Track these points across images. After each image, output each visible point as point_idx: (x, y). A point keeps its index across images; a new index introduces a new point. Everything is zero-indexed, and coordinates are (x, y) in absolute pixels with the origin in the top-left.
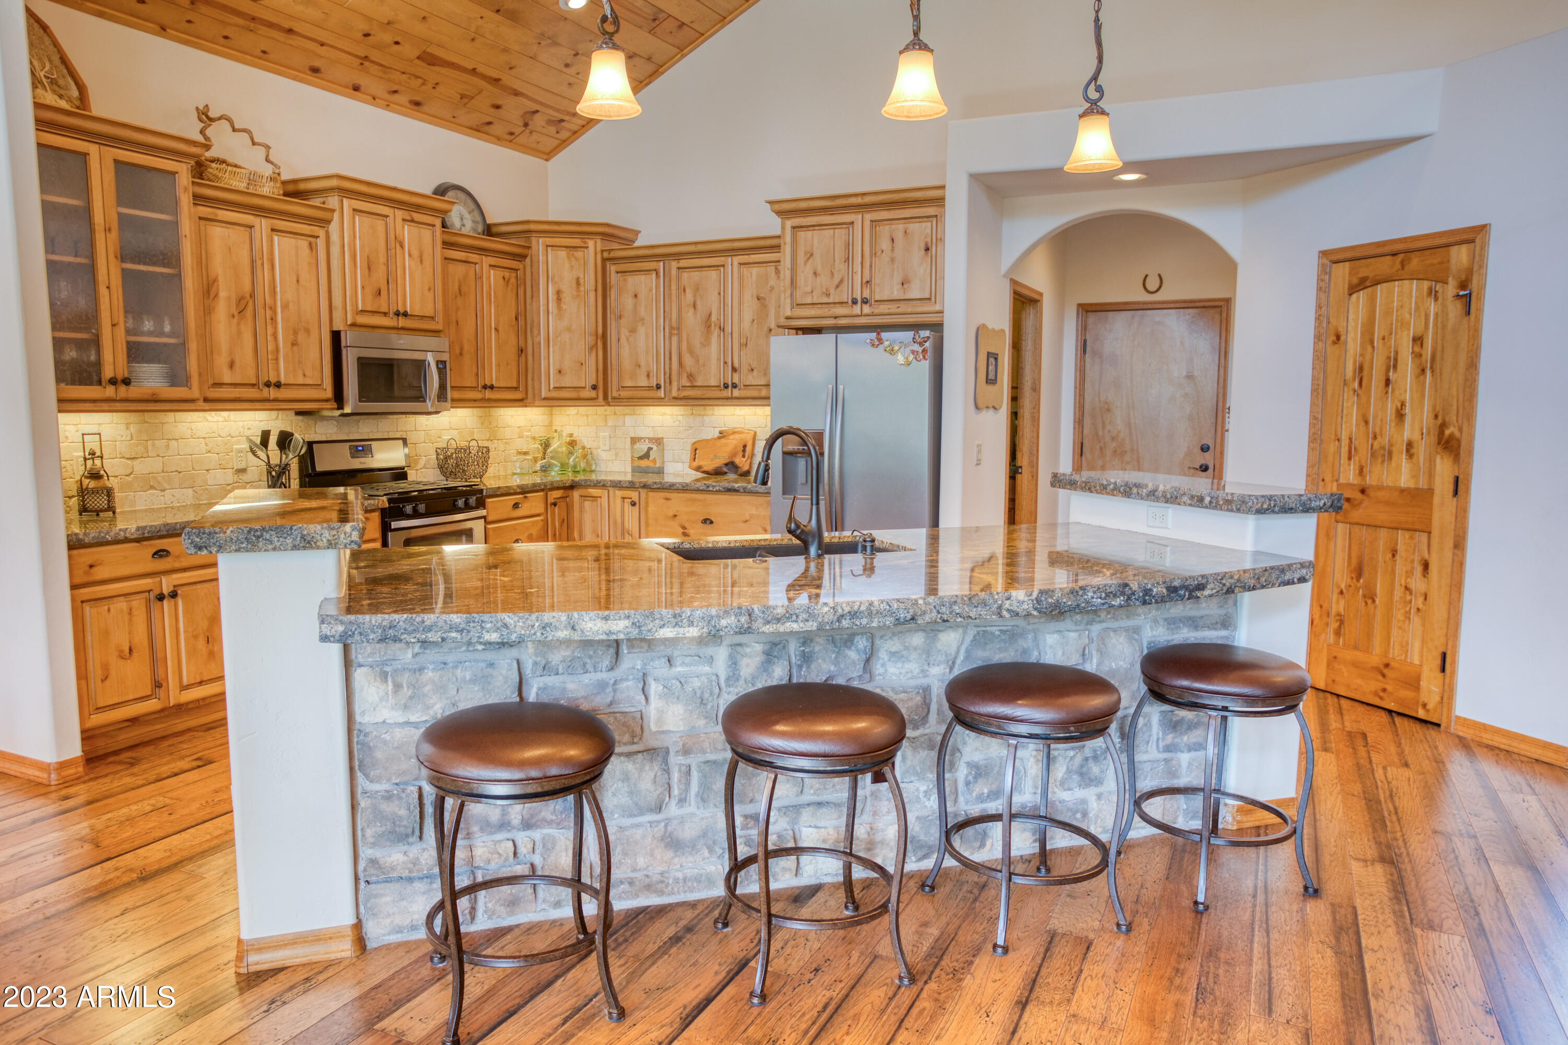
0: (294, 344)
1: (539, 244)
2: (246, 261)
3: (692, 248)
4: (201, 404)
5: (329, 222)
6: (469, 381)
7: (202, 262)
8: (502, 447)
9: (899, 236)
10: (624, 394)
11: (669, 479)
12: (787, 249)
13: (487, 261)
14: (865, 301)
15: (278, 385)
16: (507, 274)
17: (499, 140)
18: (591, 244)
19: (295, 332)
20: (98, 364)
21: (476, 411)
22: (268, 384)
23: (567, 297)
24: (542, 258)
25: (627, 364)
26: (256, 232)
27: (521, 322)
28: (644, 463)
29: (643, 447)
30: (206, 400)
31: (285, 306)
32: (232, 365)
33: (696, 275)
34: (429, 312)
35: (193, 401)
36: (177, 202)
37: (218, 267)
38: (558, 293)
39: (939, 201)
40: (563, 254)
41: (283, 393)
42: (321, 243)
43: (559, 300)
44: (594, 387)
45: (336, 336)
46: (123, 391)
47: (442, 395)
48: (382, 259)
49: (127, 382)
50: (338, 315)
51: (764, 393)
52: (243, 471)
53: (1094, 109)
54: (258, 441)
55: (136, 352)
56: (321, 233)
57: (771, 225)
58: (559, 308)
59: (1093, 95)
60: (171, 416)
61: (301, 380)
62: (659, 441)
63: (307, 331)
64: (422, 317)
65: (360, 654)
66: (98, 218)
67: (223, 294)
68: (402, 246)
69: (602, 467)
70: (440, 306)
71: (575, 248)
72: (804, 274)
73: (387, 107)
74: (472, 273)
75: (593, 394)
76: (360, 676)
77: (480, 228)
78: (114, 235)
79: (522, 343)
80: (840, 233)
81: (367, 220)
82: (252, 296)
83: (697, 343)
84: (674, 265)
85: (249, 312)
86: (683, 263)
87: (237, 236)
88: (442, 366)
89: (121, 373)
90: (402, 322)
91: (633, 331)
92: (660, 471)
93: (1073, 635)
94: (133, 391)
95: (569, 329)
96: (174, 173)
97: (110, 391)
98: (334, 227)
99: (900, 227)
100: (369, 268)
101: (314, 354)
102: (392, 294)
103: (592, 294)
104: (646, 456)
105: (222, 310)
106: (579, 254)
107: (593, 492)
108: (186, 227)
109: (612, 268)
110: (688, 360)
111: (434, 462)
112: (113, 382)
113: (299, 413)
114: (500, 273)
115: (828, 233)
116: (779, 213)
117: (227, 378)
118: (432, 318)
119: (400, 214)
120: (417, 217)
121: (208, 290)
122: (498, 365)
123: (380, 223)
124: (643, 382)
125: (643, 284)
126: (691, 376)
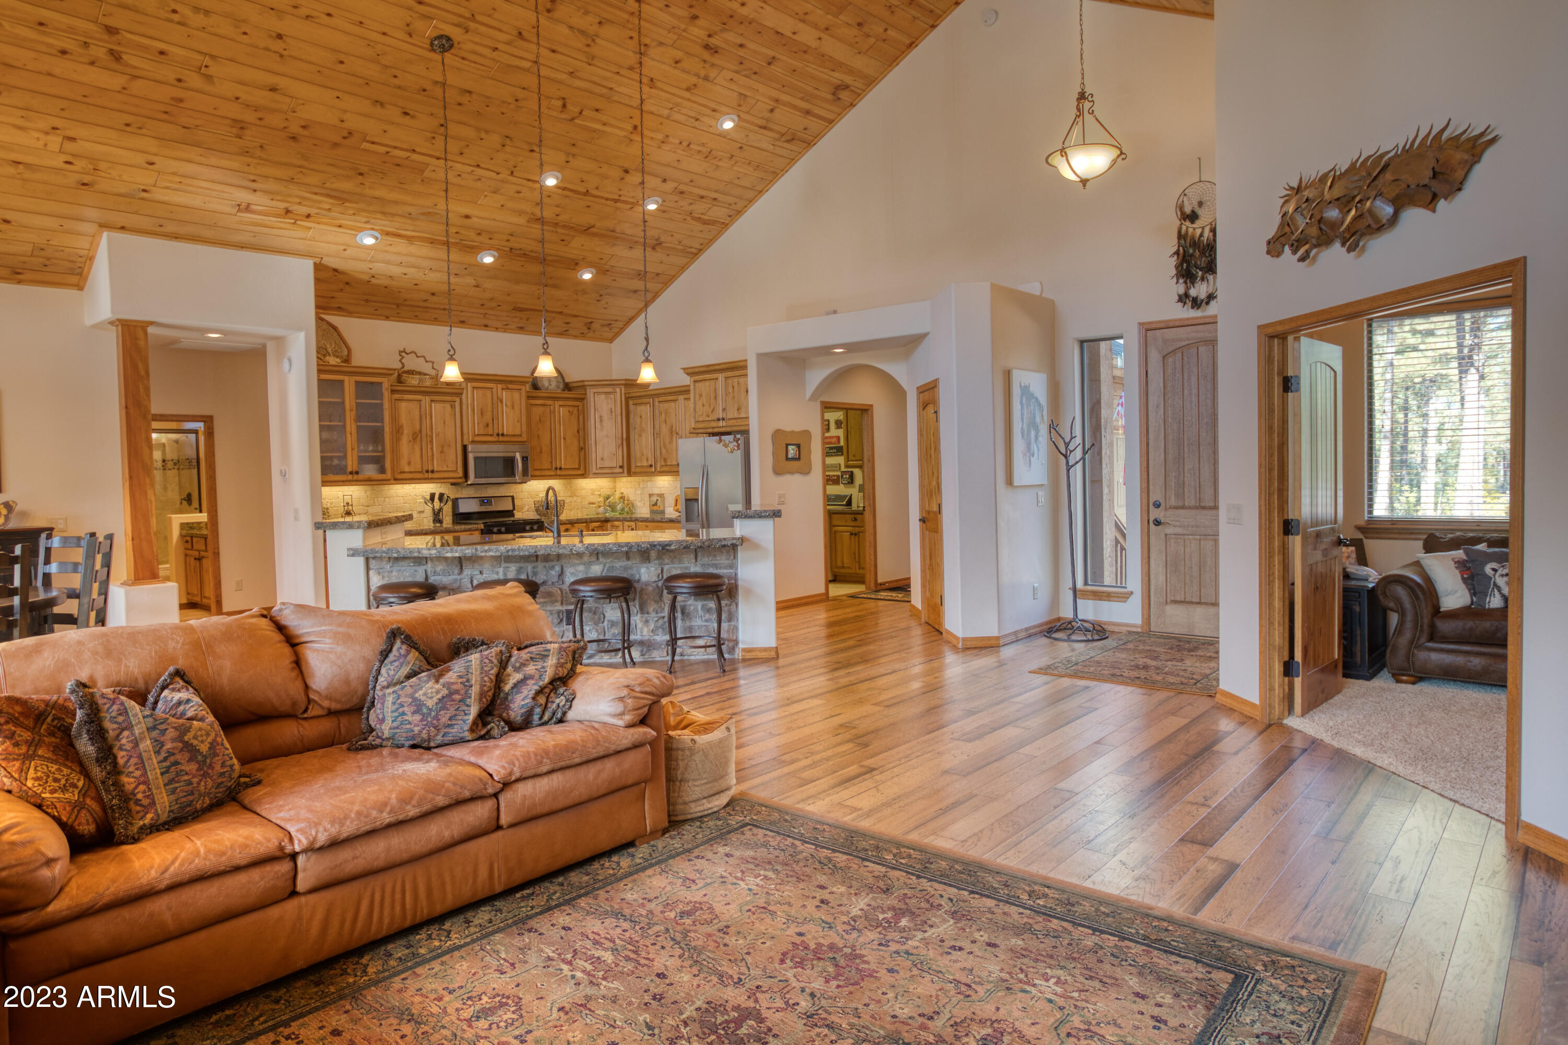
0: (442, 452)
1: (590, 392)
2: (417, 417)
3: (663, 391)
4: (392, 481)
5: (462, 394)
6: (547, 466)
7: (395, 419)
8: (579, 500)
9: (736, 385)
10: (638, 470)
11: (667, 516)
12: (692, 392)
13: (557, 403)
14: (723, 419)
15: (433, 472)
16: (571, 409)
17: (575, 337)
18: (618, 390)
19: (443, 447)
20: (346, 466)
21: (561, 481)
22: (427, 471)
23: (605, 418)
24: (592, 399)
25: (638, 454)
26: (423, 403)
27: (581, 433)
28: (655, 508)
29: (654, 499)
30: (395, 479)
31: (437, 435)
32: (409, 463)
33: (666, 405)
34: (518, 432)
35: (388, 480)
36: (382, 394)
37: (404, 420)
38: (601, 417)
39: (745, 367)
40: (603, 396)
41: (435, 475)
42: (457, 405)
43: (601, 421)
44: (621, 467)
45: (465, 448)
46: (356, 477)
47: (525, 472)
48: (490, 409)
49: (357, 473)
50: (465, 437)
51: (675, 469)
52: (422, 512)
53: (647, 360)
54: (428, 498)
55: (363, 460)
56: (458, 400)
57: (686, 380)
58: (601, 425)
59: (646, 354)
60: (386, 487)
61: (445, 469)
62: (661, 496)
63: (449, 446)
64: (514, 436)
65: (373, 563)
66: (347, 406)
67: (405, 432)
68: (502, 402)
69: (638, 511)
70: (524, 429)
71: (609, 393)
72: (699, 404)
73: (505, 331)
74: (548, 410)
75: (621, 470)
76: (371, 572)
77: (561, 386)
78: (354, 412)
79: (582, 445)
80: (712, 382)
81: (480, 391)
82: (420, 431)
83: (667, 442)
84: (656, 400)
85: (419, 438)
86: (661, 399)
87: (414, 406)
88: (525, 459)
89: (355, 469)
90: (501, 439)
91: (640, 436)
92: (663, 512)
93: (653, 569)
94: (360, 477)
95: (607, 436)
96: (381, 383)
97: (350, 477)
98: (464, 396)
99: (736, 380)
100: (482, 414)
101: (453, 457)
102: (496, 426)
103: (619, 417)
104: (656, 504)
105: (405, 440)
106: (612, 396)
107: (617, 523)
108: (386, 405)
109: (631, 402)
110: (664, 451)
111: (533, 508)
112: (351, 473)
113: (452, 484)
114: (566, 409)
115: (707, 383)
116: (688, 374)
117: (407, 469)
118: (520, 435)
119: (500, 386)
120: (510, 386)
121: (398, 431)
122: (565, 457)
123: (488, 393)
124: (645, 464)
125: (645, 410)
126: (665, 460)
